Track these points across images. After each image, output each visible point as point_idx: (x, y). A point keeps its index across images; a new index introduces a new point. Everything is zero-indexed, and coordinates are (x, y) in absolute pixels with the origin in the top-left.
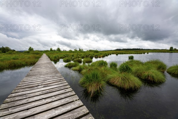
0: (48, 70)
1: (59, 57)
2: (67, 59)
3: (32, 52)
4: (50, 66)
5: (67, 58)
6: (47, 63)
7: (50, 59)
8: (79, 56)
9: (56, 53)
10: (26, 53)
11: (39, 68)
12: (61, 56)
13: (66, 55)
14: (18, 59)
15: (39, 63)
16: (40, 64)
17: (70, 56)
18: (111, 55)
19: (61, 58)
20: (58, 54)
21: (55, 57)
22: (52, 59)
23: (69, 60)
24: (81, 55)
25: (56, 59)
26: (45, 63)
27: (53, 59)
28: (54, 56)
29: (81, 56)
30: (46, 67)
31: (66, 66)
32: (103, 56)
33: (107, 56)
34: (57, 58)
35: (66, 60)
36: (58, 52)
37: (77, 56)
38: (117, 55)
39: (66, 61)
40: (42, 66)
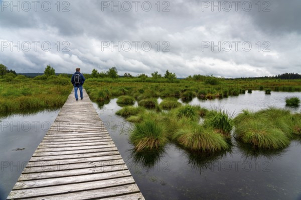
0: (85, 117)
1: (110, 93)
2: (126, 100)
3: (54, 80)
4: (87, 111)
5: (127, 97)
6: (83, 105)
7: (90, 98)
8: (158, 93)
9: (105, 81)
10: (40, 81)
11: (71, 113)
12: (115, 91)
13: (128, 89)
14: (30, 94)
15: (71, 104)
16: (71, 106)
17: (136, 92)
18: (250, 92)
19: (115, 95)
20: (110, 85)
21: (101, 94)
22: (94, 97)
23: (130, 101)
24: (164, 90)
25: (101, 98)
26: (81, 105)
27: (97, 96)
28: (99, 89)
29: (163, 92)
30: (83, 112)
31: (118, 114)
32: (220, 95)
33: (235, 94)
34: (106, 95)
35: (122, 100)
36: (110, 79)
37: (152, 92)
38: (268, 93)
39: (122, 103)
40: (76, 110)
